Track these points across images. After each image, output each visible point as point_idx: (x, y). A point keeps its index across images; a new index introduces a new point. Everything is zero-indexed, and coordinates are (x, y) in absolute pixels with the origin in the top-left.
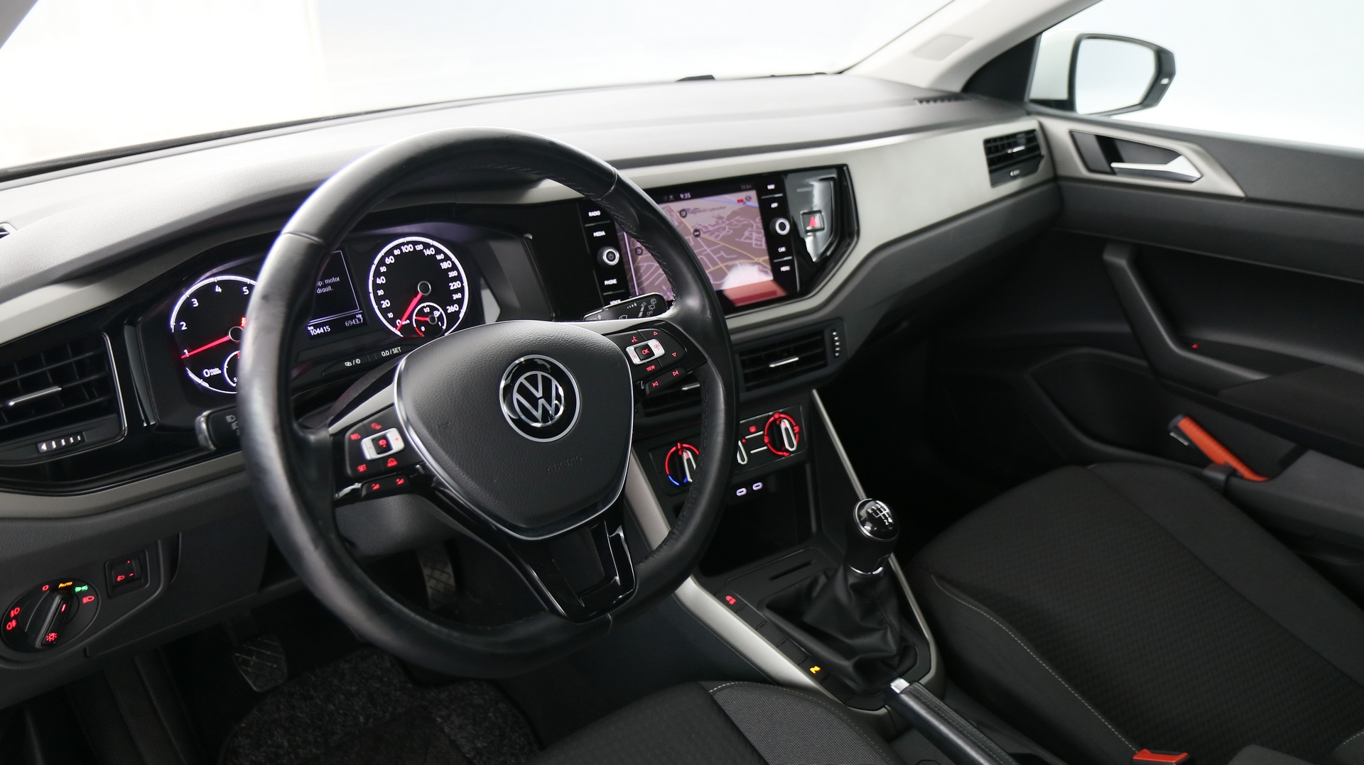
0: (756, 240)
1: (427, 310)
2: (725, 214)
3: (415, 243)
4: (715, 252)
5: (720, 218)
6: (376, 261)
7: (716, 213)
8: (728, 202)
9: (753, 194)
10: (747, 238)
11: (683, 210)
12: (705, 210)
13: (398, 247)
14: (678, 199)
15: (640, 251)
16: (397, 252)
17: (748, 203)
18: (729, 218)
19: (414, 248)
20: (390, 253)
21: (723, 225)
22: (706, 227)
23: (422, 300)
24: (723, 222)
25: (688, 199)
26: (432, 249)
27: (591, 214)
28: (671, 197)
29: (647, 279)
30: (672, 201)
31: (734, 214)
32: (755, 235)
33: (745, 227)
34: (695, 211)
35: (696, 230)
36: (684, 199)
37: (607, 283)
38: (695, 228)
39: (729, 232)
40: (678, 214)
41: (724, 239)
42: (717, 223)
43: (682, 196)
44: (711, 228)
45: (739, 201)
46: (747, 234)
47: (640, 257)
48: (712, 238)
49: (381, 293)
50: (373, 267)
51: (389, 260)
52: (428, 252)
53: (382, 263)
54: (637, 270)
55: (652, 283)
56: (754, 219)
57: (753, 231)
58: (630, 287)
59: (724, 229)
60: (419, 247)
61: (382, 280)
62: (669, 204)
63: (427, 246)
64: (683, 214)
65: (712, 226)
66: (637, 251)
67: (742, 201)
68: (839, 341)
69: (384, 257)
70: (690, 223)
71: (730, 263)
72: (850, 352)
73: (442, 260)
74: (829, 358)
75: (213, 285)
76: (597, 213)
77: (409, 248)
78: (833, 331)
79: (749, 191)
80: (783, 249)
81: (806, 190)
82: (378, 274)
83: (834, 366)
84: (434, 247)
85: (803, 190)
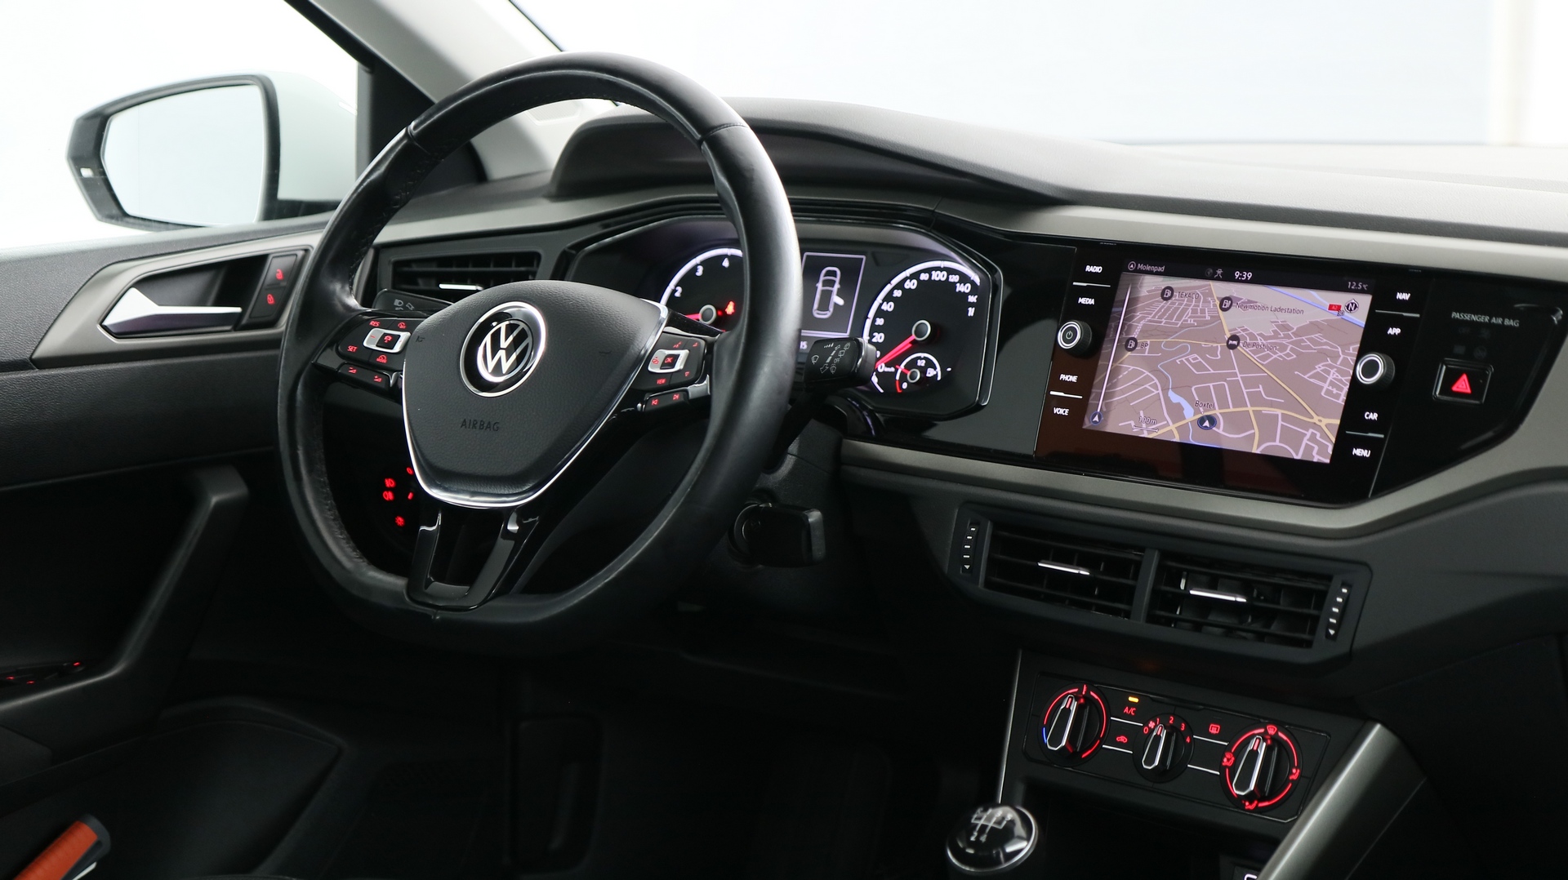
0: (1332, 384)
1: (921, 363)
2: (1296, 322)
3: (951, 271)
4: (1249, 383)
5: (1285, 327)
6: (895, 281)
7: (1282, 317)
8: (1315, 303)
9: (1365, 301)
10: (1317, 376)
11: (1228, 298)
12: (1264, 308)
13: (929, 271)
14: (1228, 278)
15: (1133, 345)
16: (924, 277)
17: (1347, 315)
18: (1301, 331)
19: (948, 278)
20: (915, 276)
21: (1284, 342)
22: (1252, 336)
23: (916, 346)
24: (1290, 337)
25: (1246, 281)
26: (969, 285)
27: (1089, 269)
28: (1219, 272)
29: (1123, 392)
30: (1218, 279)
31: (1315, 326)
32: (1333, 375)
33: (1323, 355)
34: (1249, 305)
35: (1234, 337)
36: (1238, 281)
37: (1063, 377)
38: (1233, 332)
39: (1288, 355)
40: (1218, 303)
41: (1274, 366)
42: (1276, 335)
43: (1237, 274)
44: (1260, 341)
45: (1332, 307)
46: (1319, 368)
47: (1129, 353)
48: (1255, 358)
49: (880, 322)
50: (888, 288)
51: (910, 285)
52: (961, 288)
53: (900, 286)
54: (1115, 372)
55: (1127, 400)
56: (1345, 347)
57: (1331, 367)
58: (1093, 396)
59: (1283, 348)
60: (954, 278)
61: (889, 307)
62: (1211, 283)
63: (964, 279)
64: (1226, 303)
65: (1266, 338)
66: (1128, 344)
67: (1338, 308)
68: (1344, 608)
69: (907, 278)
70: (1230, 322)
71: (1266, 410)
72: (1362, 641)
73: (972, 305)
74: (1320, 633)
75: (722, 257)
76: (1098, 269)
77: (939, 276)
78: (1344, 585)
79: (1362, 291)
80: (1374, 416)
81: (1475, 318)
82: (889, 298)
83: (1319, 653)
84: (973, 283)
85: (1467, 317)
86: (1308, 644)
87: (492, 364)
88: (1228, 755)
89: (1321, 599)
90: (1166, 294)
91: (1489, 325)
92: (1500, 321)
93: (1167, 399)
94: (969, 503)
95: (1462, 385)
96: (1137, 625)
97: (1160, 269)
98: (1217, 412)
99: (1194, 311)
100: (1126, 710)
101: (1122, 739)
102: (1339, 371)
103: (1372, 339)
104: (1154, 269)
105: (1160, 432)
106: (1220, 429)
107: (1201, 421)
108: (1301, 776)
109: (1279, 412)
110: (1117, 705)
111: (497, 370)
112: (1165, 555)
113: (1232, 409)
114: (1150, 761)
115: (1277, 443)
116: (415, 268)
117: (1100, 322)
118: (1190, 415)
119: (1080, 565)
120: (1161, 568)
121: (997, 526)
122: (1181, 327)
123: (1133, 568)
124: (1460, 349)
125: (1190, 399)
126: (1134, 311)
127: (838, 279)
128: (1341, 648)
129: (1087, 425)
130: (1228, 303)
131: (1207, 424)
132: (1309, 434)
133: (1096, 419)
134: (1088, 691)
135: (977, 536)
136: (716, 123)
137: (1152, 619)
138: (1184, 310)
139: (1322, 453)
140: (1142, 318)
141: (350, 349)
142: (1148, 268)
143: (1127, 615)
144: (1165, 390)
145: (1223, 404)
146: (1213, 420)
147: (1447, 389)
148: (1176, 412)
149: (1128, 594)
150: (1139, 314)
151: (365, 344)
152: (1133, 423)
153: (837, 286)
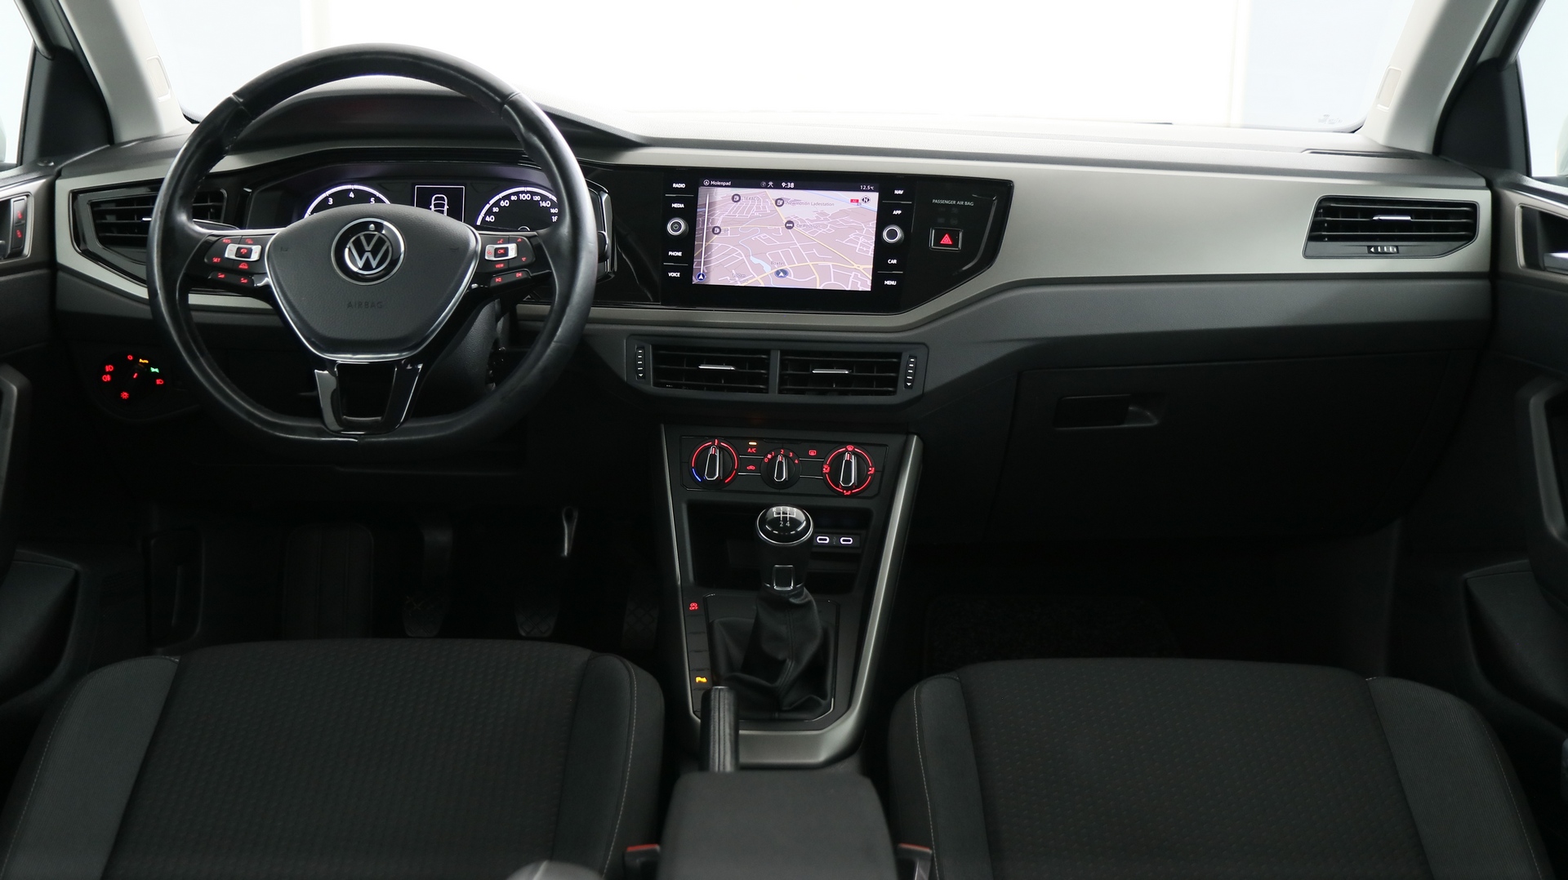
2: (830, 211)
3: (533, 194)
5: (823, 214)
6: (492, 202)
7: (820, 208)
8: (839, 200)
10: (851, 241)
11: (781, 199)
12: (806, 204)
14: (778, 186)
15: (718, 231)
16: (513, 198)
17: (863, 204)
18: (834, 216)
19: (532, 198)
20: (507, 197)
21: (825, 222)
22: (801, 220)
24: (827, 220)
25: (790, 188)
29: (717, 259)
31: (843, 212)
32: (862, 240)
34: (795, 202)
38: (788, 219)
39: (829, 230)
40: (774, 202)
42: (818, 219)
43: (784, 184)
44: (808, 223)
45: (852, 201)
46: (852, 236)
47: (716, 236)
51: (503, 204)
52: (543, 204)
57: (861, 235)
60: (537, 198)
62: (766, 190)
63: (544, 198)
64: (779, 202)
65: (812, 221)
66: (714, 230)
67: (857, 201)
69: (501, 198)
70: (785, 213)
71: (821, 263)
76: (682, 186)
77: (527, 197)
78: (911, 357)
79: (870, 191)
80: (895, 262)
81: (947, 202)
85: (943, 202)
90: (736, 199)
91: (956, 205)
92: (962, 203)
93: (751, 262)
95: (946, 240)
97: (727, 184)
98: (786, 267)
99: (758, 208)
100: (749, 450)
102: (865, 237)
104: (724, 184)
105: (749, 282)
106: (791, 276)
107: (778, 273)
109: (830, 264)
112: (784, 353)
113: (797, 265)
115: (833, 282)
118: (769, 270)
121: (656, 348)
122: (751, 218)
124: (941, 220)
125: (766, 260)
126: (714, 210)
127: (446, 203)
129: (695, 281)
130: (781, 203)
131: (781, 274)
132: (853, 275)
133: (701, 277)
135: (644, 354)
137: (781, 392)
138: (751, 208)
140: (720, 215)
142: (719, 183)
144: (747, 256)
145: (791, 262)
146: (785, 272)
147: (937, 242)
148: (759, 269)
150: (718, 212)
152: (729, 278)
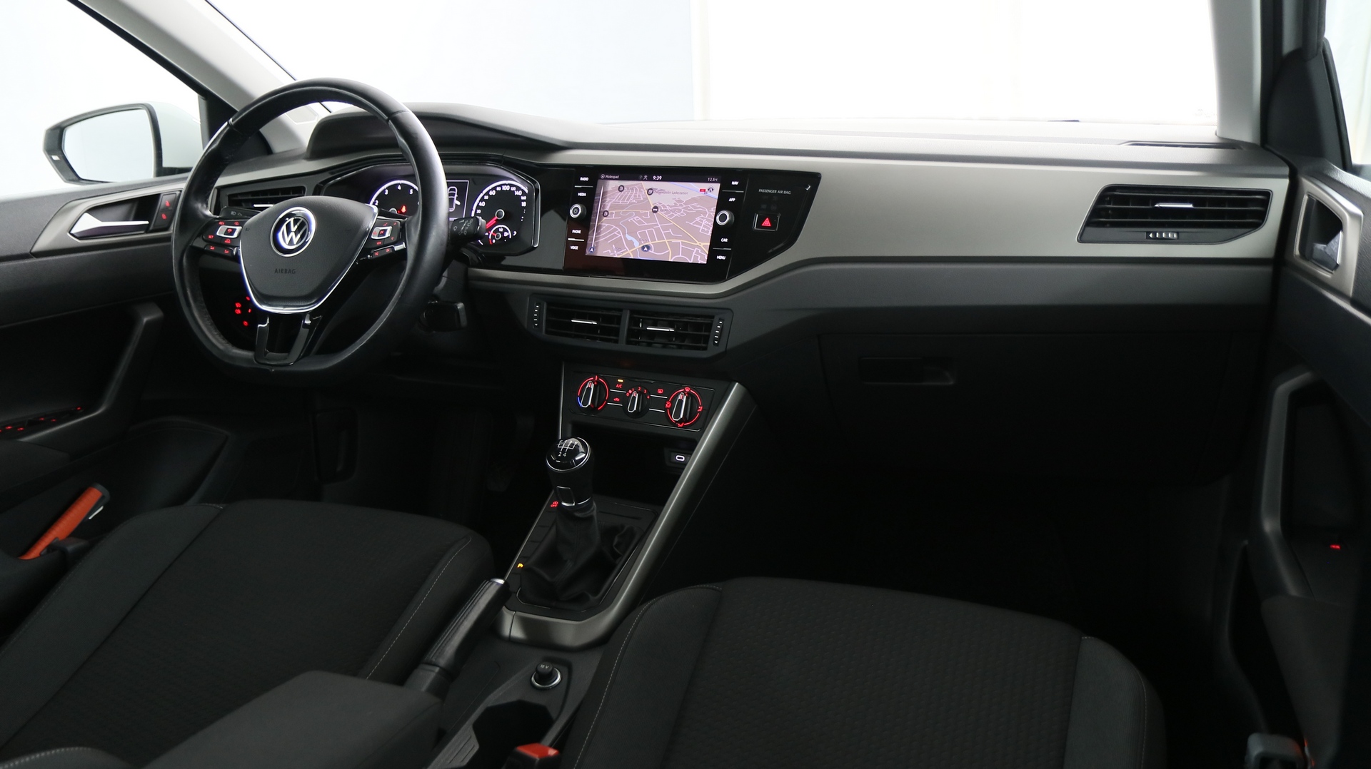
0: (704, 226)
1: (501, 230)
4: (665, 228)
9: (717, 187)
13: (501, 186)
23: (498, 222)
26: (521, 191)
27: (582, 179)
28: (646, 177)
30: (645, 180)
33: (699, 213)
35: (656, 207)
36: (655, 180)
37: (574, 231)
41: (676, 220)
48: (666, 217)
49: (479, 211)
50: (481, 195)
53: (487, 193)
54: (599, 227)
55: (607, 240)
56: (709, 208)
58: (589, 239)
59: (680, 211)
61: (483, 204)
68: (721, 330)
72: (730, 345)
73: (524, 201)
74: (711, 343)
75: (397, 185)
82: (482, 200)
83: (711, 351)
84: (523, 191)
86: (705, 349)
87: (288, 240)
88: (668, 403)
89: (709, 327)
94: (535, 295)
96: (622, 346)
101: (617, 399)
103: (722, 204)
108: (703, 409)
110: (613, 384)
111: (291, 243)
114: (632, 408)
116: (240, 198)
117: (589, 203)
119: (590, 319)
120: (631, 318)
123: (619, 320)
128: (721, 349)
134: (598, 379)
136: (394, 110)
139: (702, 259)
141: (210, 237)
143: (616, 341)
149: (616, 332)
151: (218, 234)
153: (456, 196)
